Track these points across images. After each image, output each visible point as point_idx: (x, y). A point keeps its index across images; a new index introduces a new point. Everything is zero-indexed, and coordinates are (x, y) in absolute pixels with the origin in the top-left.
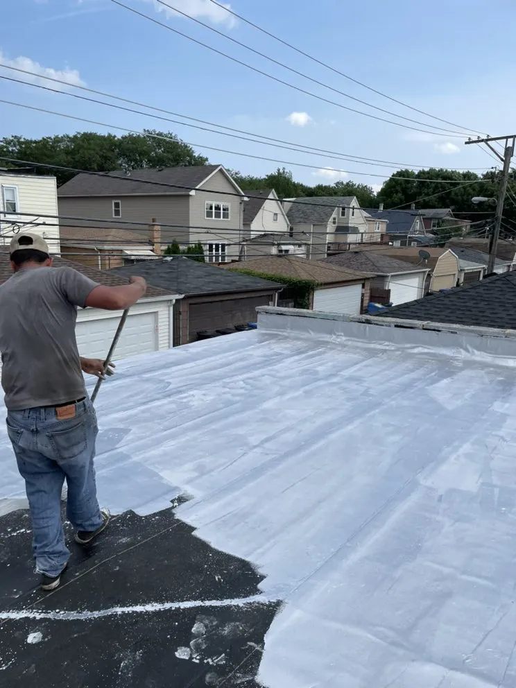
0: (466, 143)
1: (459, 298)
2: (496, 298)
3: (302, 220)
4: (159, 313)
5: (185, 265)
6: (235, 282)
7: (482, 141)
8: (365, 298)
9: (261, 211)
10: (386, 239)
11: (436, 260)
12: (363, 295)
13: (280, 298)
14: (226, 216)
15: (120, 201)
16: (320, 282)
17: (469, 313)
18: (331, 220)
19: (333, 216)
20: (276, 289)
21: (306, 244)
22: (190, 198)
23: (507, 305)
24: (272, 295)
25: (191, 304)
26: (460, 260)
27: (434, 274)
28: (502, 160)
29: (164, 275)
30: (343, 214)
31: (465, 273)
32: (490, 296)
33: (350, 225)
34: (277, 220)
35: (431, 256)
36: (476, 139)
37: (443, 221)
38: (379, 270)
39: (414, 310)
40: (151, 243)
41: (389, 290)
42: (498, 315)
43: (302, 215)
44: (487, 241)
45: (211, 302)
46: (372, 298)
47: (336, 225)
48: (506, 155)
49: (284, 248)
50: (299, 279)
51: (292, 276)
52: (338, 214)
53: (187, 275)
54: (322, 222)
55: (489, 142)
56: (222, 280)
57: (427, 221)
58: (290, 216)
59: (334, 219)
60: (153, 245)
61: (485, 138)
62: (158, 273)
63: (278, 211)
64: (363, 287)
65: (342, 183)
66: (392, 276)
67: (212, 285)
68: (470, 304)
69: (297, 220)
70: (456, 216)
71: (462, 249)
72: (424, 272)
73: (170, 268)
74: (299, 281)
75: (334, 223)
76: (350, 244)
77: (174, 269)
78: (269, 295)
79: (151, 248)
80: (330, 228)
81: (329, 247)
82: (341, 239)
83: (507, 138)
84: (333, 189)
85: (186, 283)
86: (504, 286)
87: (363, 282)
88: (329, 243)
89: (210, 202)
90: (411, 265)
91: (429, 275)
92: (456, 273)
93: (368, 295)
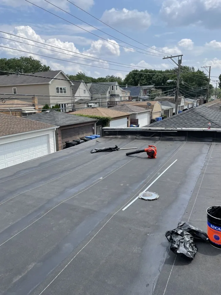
0: (163, 59)
1: (177, 119)
2: (190, 118)
3: (96, 92)
4: (50, 135)
5: (56, 114)
6: (78, 120)
7: (169, 57)
8: (129, 123)
9: (78, 89)
10: (131, 99)
11: (153, 106)
12: (128, 122)
13: (97, 125)
14: (65, 92)
15: (16, 88)
16: (112, 117)
17: (182, 124)
18: (108, 92)
19: (109, 90)
20: (95, 122)
21: (98, 103)
22: (49, 85)
23: (195, 120)
24: (93, 124)
25: (62, 130)
26: (162, 106)
27: (153, 111)
28: (177, 65)
29: (49, 118)
30: (113, 89)
31: (164, 111)
32: (188, 117)
33: (116, 94)
34: (85, 93)
35: (152, 104)
36: (167, 57)
37: (151, 91)
38: (133, 111)
39: (161, 125)
40: (34, 105)
41: (138, 119)
42: (192, 124)
43: (95, 91)
44: (174, 97)
45: (70, 129)
46: (131, 123)
47: (110, 94)
48: (179, 63)
49: (90, 104)
50: (103, 117)
51: (100, 116)
52: (111, 89)
53: (58, 118)
54: (104, 93)
55: (172, 58)
56: (73, 119)
57: (145, 90)
58: (91, 91)
59: (109, 91)
60: (35, 106)
61: (170, 56)
62: (45, 118)
63: (85, 89)
64: (128, 119)
65: (109, 76)
66: (138, 113)
67: (69, 121)
68: (181, 121)
69: (94, 92)
70: (156, 88)
71: (161, 101)
72: (149, 111)
73: (49, 115)
74: (103, 118)
75: (109, 93)
76: (117, 102)
77: (51, 116)
78: (92, 124)
79: (34, 107)
80: (108, 95)
81: (108, 103)
82: (113, 100)
83: (179, 56)
84: (105, 79)
85: (59, 121)
86: (192, 113)
87: (127, 116)
88: (108, 102)
89: (58, 86)
90: (144, 109)
91: (151, 112)
92: (161, 110)
93: (130, 122)
